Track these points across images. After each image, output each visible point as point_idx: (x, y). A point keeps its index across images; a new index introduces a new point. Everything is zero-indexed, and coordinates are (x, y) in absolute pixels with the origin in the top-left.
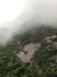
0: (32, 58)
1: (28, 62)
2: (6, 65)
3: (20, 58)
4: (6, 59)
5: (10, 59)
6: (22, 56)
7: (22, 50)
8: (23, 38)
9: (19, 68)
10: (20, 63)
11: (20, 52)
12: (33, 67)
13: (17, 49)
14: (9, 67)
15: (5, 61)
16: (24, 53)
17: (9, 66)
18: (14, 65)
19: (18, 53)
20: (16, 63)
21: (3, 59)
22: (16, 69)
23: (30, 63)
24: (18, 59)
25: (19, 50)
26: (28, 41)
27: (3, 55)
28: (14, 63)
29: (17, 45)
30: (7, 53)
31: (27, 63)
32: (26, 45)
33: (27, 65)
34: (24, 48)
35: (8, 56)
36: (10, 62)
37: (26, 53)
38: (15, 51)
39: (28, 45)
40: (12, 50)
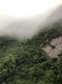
0: (60, 54)
1: (55, 58)
3: (46, 52)
5: (36, 52)
6: (48, 51)
7: (49, 44)
8: (50, 31)
9: (45, 62)
10: (46, 57)
11: (47, 46)
12: (61, 64)
13: (43, 42)
14: (35, 60)
15: (31, 53)
16: (51, 48)
17: (35, 58)
18: (40, 58)
19: (45, 47)
20: (42, 57)
21: (29, 51)
22: (41, 63)
23: (57, 59)
24: (44, 53)
25: (46, 44)
26: (56, 34)
27: (30, 47)
28: (40, 57)
29: (43, 38)
30: (34, 45)
31: (54, 58)
32: (54, 39)
33: (54, 60)
34: (52, 42)
35: (34, 49)
36: (36, 55)
37: (53, 47)
38: (41, 44)
39: (56, 39)
40: (39, 43)
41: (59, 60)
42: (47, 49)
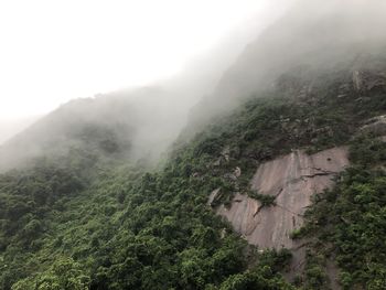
1: (278, 249)
2: (172, 262)
3: (236, 229)
4: (171, 232)
5: (189, 233)
7: (245, 187)
8: (245, 128)
9: (237, 278)
10: (240, 250)
11: (238, 196)
12: (310, 275)
13: (219, 184)
14: (188, 272)
15: (168, 240)
16: (256, 205)
17: (187, 263)
18: (211, 262)
19: (228, 206)
20: (220, 254)
21: (156, 233)
23: (290, 256)
24: (230, 231)
25: (231, 189)
26: (272, 143)
27: (157, 212)
28: (210, 254)
29: (217, 163)
30: (176, 202)
31: (274, 254)
32: (267, 164)
33: (277, 263)
34: (257, 176)
35: (179, 217)
36: (192, 249)
37: (267, 202)
38: (210, 192)
39: (276, 163)
40: (198, 187)
41: (299, 257)
42: (242, 214)
